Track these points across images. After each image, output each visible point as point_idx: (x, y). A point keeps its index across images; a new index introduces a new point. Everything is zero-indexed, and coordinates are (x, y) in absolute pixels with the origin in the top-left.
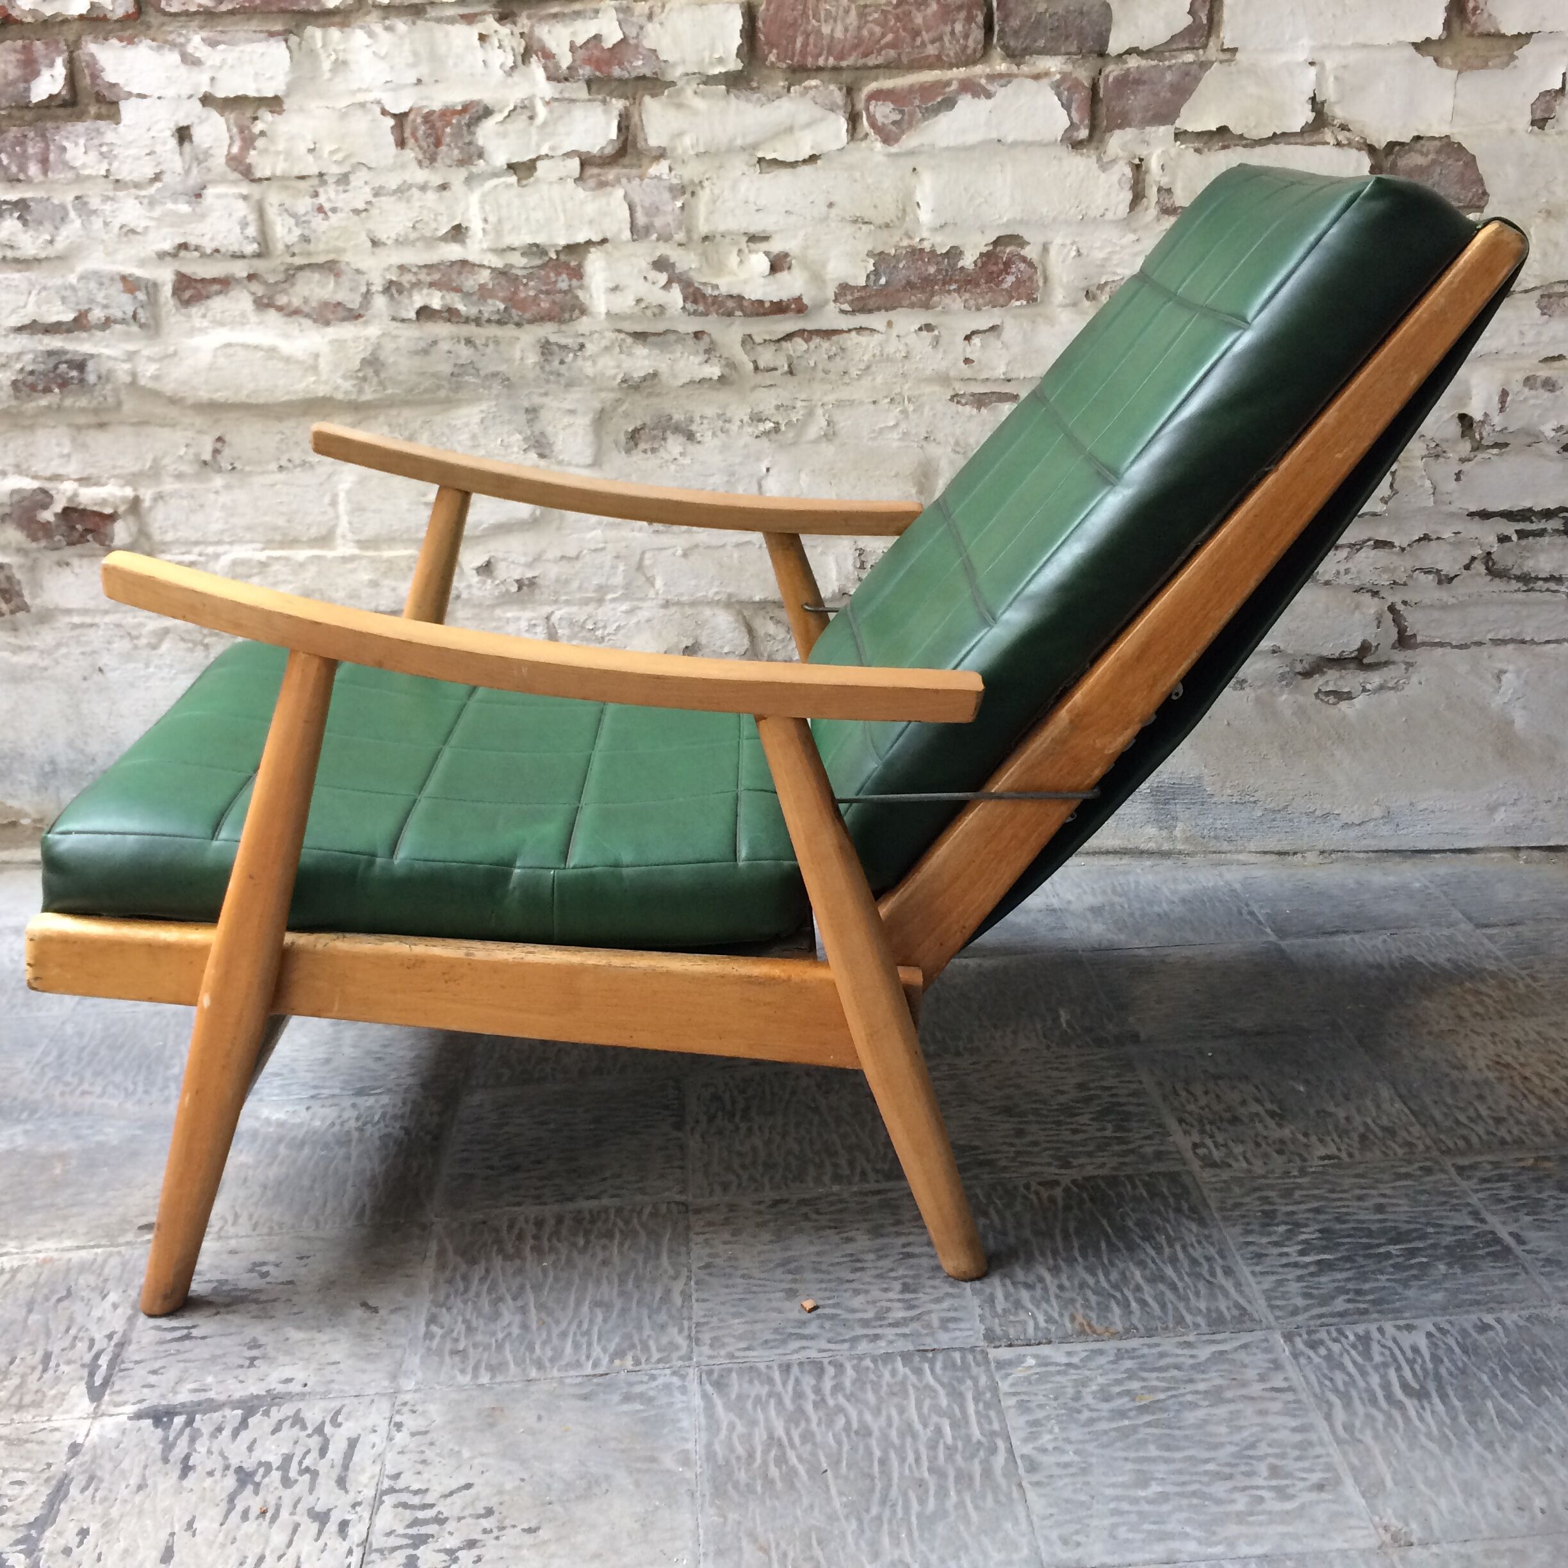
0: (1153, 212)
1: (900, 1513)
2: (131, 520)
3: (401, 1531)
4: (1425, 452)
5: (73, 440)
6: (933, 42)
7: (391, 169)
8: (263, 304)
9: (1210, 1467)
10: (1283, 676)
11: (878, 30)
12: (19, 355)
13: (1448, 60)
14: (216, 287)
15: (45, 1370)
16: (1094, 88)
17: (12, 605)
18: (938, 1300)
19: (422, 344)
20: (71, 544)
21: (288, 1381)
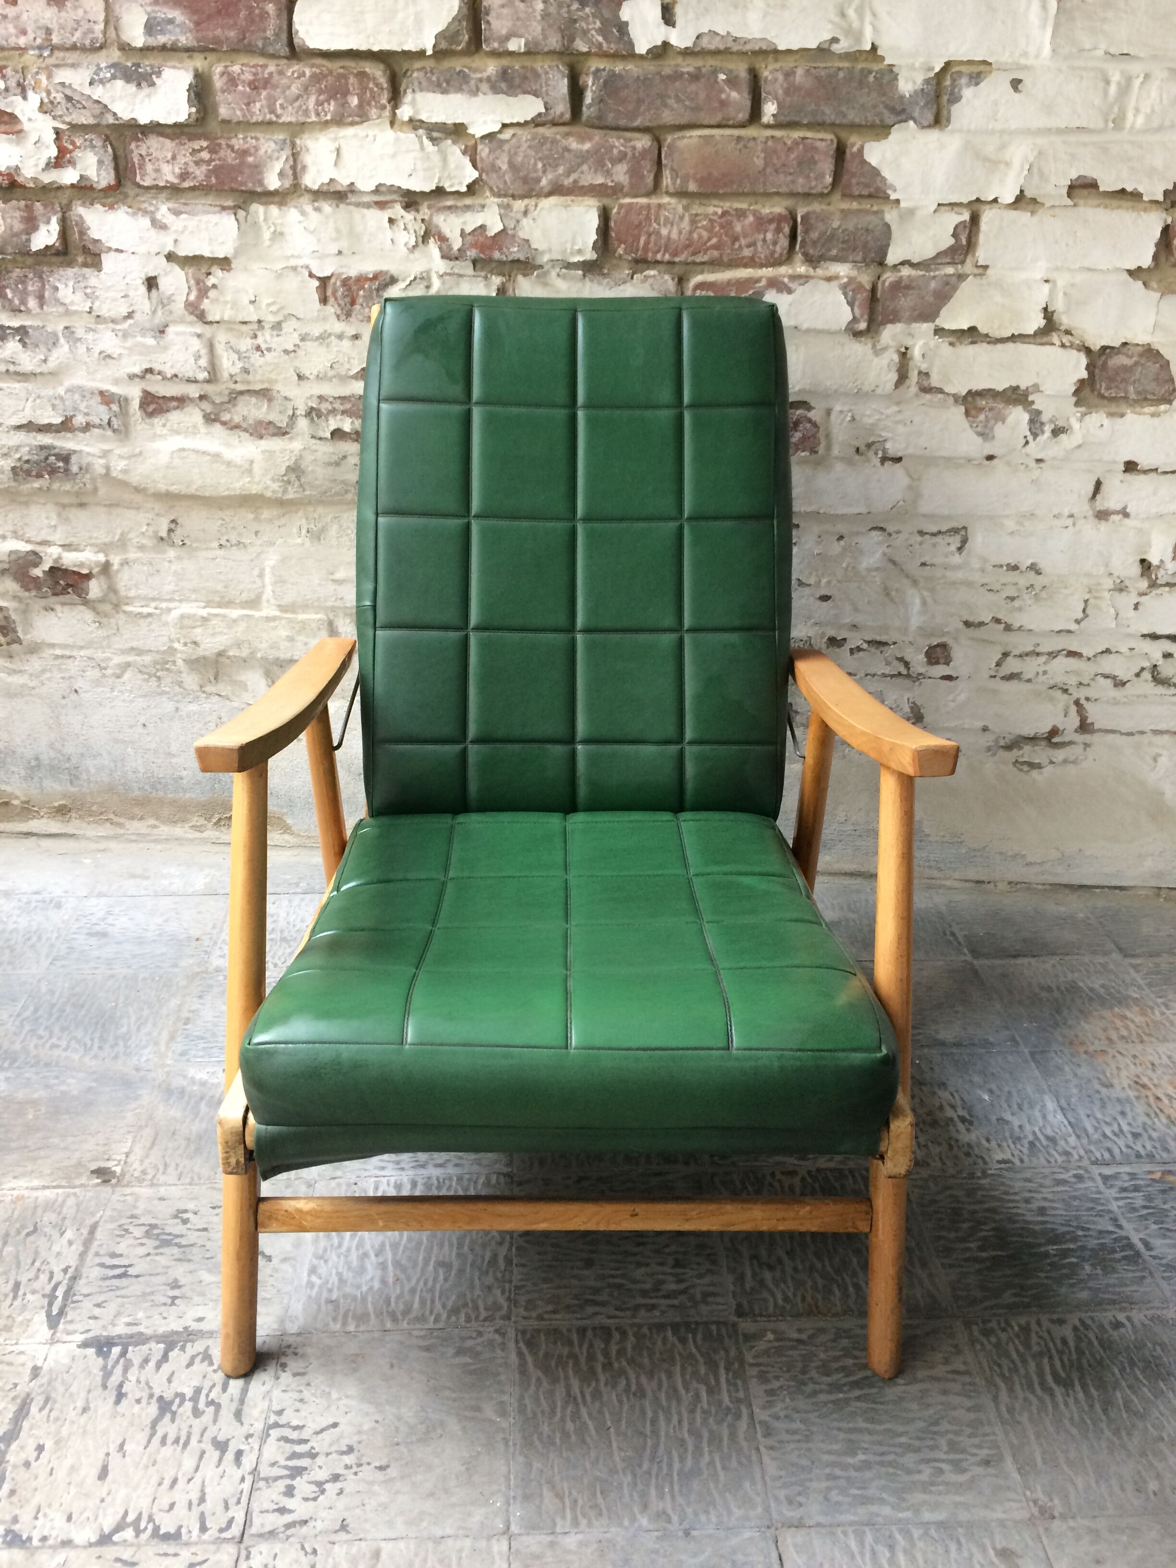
0: (914, 389)
1: (665, 1470)
2: (102, 578)
3: (283, 1462)
4: (1112, 586)
5: (59, 515)
6: (748, 246)
7: (317, 320)
8: (210, 419)
9: (903, 1440)
10: (989, 749)
11: (705, 234)
12: (17, 448)
13: (1154, 285)
14: (175, 404)
15: (15, 1298)
16: (874, 290)
17: (8, 638)
18: (700, 1276)
19: (335, 458)
20: (55, 594)
21: (200, 1320)
